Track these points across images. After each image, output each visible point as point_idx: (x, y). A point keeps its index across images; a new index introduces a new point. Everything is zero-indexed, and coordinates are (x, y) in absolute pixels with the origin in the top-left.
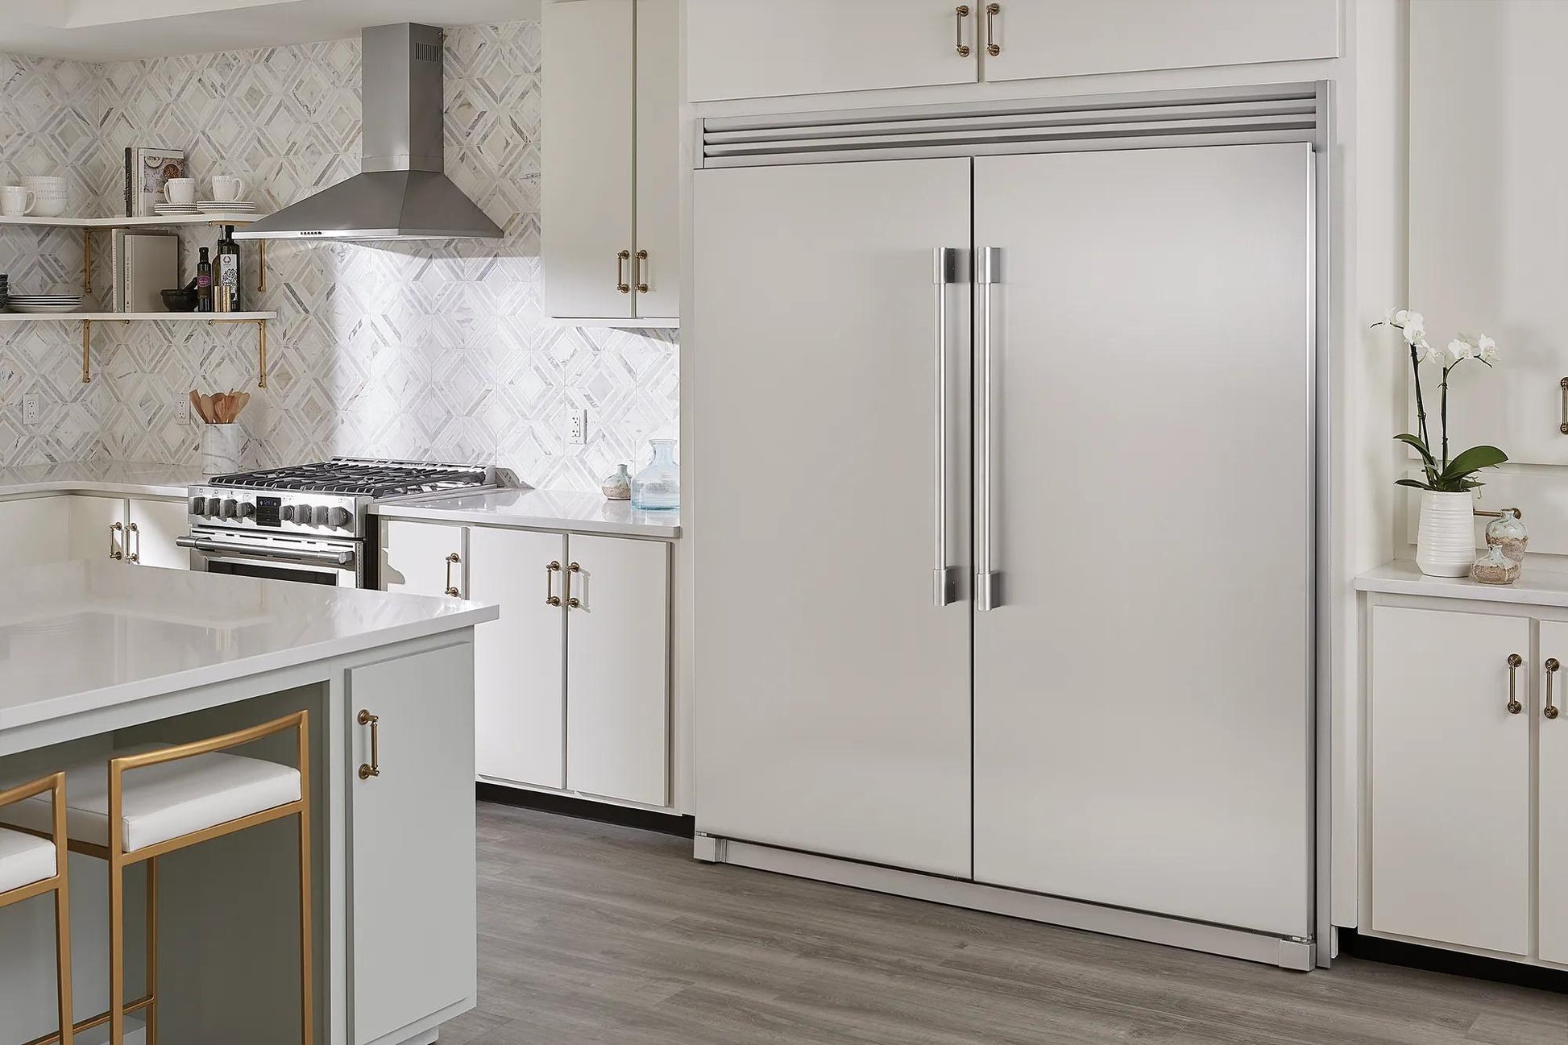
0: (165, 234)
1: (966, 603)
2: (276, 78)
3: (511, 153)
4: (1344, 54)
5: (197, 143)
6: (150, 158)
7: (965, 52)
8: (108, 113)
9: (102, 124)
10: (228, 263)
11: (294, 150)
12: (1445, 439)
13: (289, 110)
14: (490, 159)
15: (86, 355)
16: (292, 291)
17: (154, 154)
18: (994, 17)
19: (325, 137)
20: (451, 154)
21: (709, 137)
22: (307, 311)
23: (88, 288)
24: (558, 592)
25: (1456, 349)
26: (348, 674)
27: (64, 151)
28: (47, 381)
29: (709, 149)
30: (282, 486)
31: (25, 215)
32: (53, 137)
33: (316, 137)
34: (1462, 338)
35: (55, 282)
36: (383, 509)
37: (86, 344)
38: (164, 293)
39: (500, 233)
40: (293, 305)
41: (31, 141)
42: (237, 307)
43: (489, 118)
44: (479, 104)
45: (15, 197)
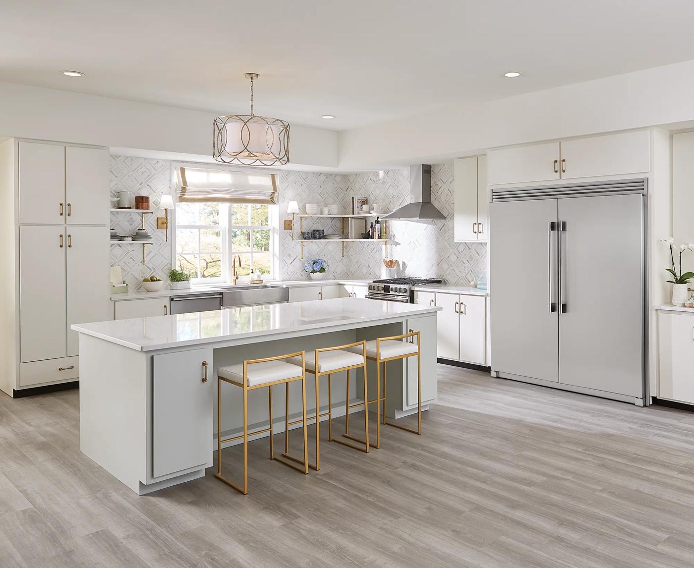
0: (362, 219)
1: (557, 312)
2: (389, 178)
3: (448, 197)
4: (651, 171)
5: (370, 195)
6: (358, 200)
7: (556, 172)
8: (348, 188)
9: (346, 191)
10: (377, 226)
11: (394, 197)
12: (680, 270)
13: (393, 186)
14: (443, 199)
15: (343, 250)
17: (359, 198)
18: (563, 163)
19: (402, 193)
20: (433, 197)
21: (494, 194)
23: (343, 233)
24: (457, 309)
25: (683, 247)
26: (407, 320)
27: (337, 198)
28: (333, 257)
29: (494, 197)
30: (391, 283)
31: (328, 215)
32: (335, 194)
33: (399, 194)
34: (685, 244)
35: (335, 231)
36: (416, 289)
37: (343, 248)
38: (362, 234)
39: (446, 218)
41: (329, 196)
42: (380, 238)
43: (442, 188)
44: (440, 185)
45: (326, 210)
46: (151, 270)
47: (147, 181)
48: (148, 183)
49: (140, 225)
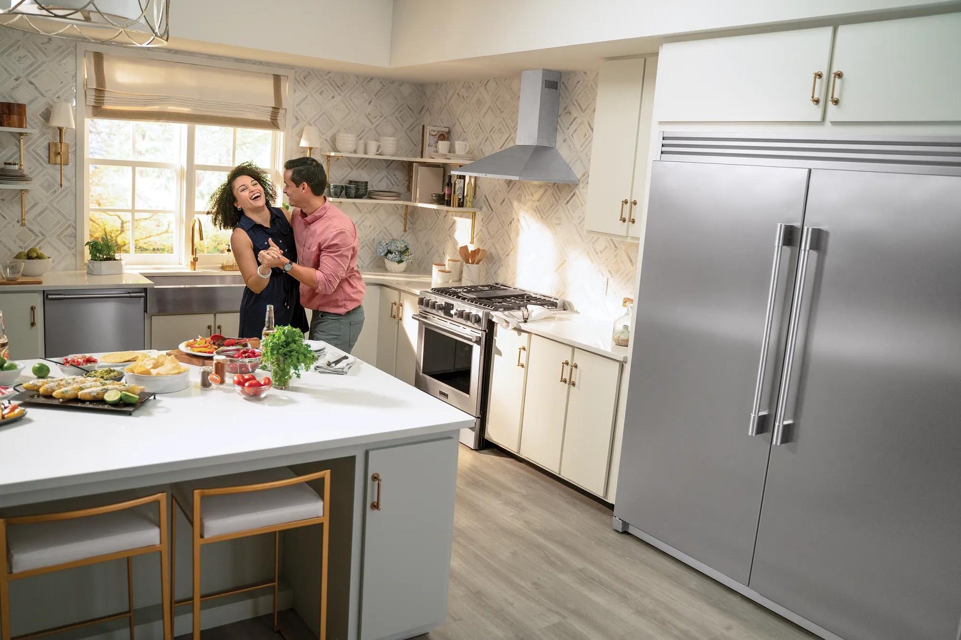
0: (439, 166)
2: (489, 94)
3: (586, 140)
5: (455, 124)
6: (432, 131)
7: (816, 101)
8: (423, 107)
9: (420, 113)
10: (460, 183)
11: (493, 131)
13: (492, 110)
14: (577, 142)
15: (406, 219)
16: (487, 200)
17: (434, 129)
18: (836, 80)
19: (507, 125)
21: (666, 142)
22: (492, 210)
24: (566, 376)
27: (401, 125)
28: (387, 230)
29: (665, 149)
31: (377, 154)
32: (397, 118)
33: (503, 125)
35: (393, 185)
37: (406, 215)
38: (432, 195)
39: (578, 182)
40: (487, 207)
41: (386, 120)
42: (460, 205)
43: (578, 120)
44: (574, 113)
45: (373, 146)
46: (37, 235)
47: (28, 75)
48: (30, 78)
49: (14, 154)
